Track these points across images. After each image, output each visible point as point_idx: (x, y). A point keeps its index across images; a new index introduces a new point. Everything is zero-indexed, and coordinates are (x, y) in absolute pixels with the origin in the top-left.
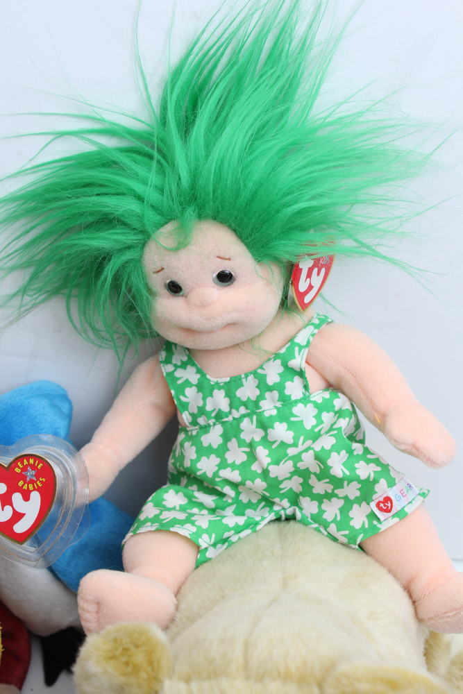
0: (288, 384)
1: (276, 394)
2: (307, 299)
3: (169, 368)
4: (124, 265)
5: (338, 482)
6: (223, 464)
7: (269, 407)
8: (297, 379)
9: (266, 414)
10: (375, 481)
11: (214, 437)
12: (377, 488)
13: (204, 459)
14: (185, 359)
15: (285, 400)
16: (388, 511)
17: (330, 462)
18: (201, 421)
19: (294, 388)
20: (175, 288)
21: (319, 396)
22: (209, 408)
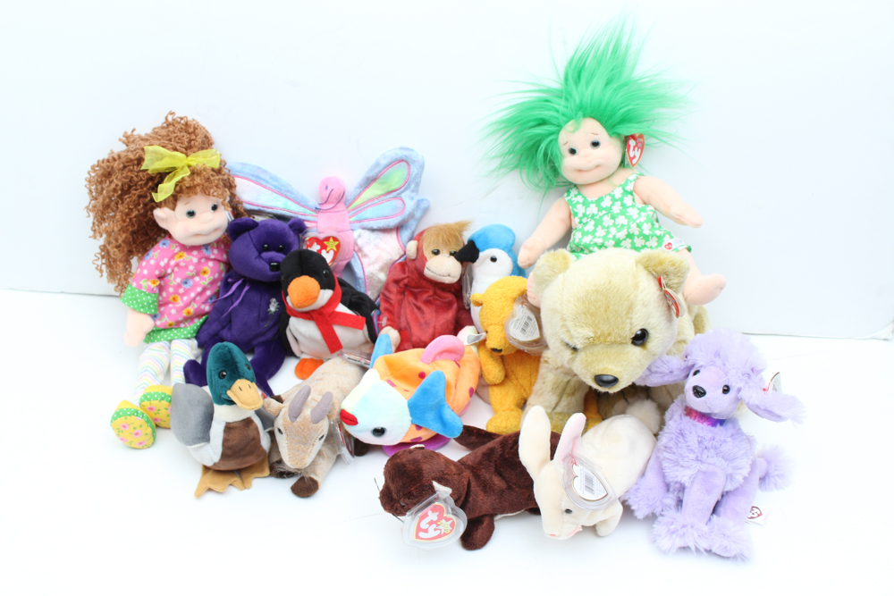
0: (625, 198)
1: (619, 203)
2: (634, 161)
3: (569, 198)
4: (551, 141)
5: (646, 238)
6: (595, 237)
7: (616, 209)
8: (629, 196)
9: (615, 212)
10: (664, 236)
11: (590, 227)
12: (665, 239)
13: (585, 237)
14: (576, 193)
15: (623, 205)
16: (670, 249)
17: (643, 228)
18: (584, 220)
19: (628, 200)
20: (573, 151)
21: (640, 205)
22: (587, 213)
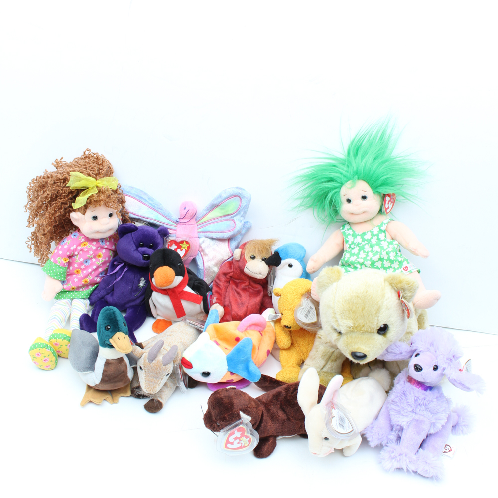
0: (380, 234)
1: (376, 237)
2: (388, 211)
3: (343, 230)
4: (335, 193)
5: (392, 262)
6: (358, 258)
7: (374, 241)
8: (383, 233)
9: (373, 243)
10: (403, 262)
11: (356, 251)
12: (404, 264)
13: (352, 257)
14: (349, 228)
15: (379, 239)
16: (406, 270)
17: (390, 255)
18: (352, 246)
19: (382, 236)
20: (349, 201)
21: (389, 240)
22: (355, 242)
